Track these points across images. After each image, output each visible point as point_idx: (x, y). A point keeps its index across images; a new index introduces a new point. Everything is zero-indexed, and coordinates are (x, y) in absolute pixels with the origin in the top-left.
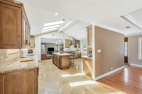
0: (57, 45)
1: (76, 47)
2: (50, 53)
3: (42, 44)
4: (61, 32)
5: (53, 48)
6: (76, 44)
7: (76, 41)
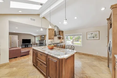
0: (35, 37)
1: (59, 38)
2: (25, 46)
3: (11, 34)
4: (44, 18)
5: (30, 40)
6: (59, 34)
7: (59, 31)
